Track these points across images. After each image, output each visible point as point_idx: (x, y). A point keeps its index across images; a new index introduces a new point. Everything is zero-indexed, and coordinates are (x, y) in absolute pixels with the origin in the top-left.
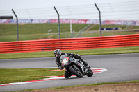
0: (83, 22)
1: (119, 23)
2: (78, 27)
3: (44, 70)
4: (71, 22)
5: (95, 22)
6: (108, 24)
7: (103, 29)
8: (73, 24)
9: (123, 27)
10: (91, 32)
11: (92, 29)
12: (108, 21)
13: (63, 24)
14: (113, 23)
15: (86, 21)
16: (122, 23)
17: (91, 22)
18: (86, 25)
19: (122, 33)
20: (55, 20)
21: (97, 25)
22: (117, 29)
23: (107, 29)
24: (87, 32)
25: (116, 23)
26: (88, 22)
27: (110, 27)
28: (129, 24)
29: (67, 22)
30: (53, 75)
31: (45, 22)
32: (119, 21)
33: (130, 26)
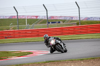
0: (35, 18)
1: (61, 18)
2: (32, 21)
3: (7, 52)
4: (26, 18)
5: (43, 17)
6: (53, 19)
7: (49, 23)
8: (27, 19)
9: (64, 21)
10: (41, 25)
11: (41, 23)
12: (53, 17)
13: (21, 19)
14: (57, 18)
15: (37, 17)
16: (63, 18)
17: (41, 18)
18: (37, 20)
19: (63, 25)
20: (15, 16)
21: (45, 20)
22: (59, 22)
23: (52, 23)
24: (38, 25)
25: (59, 18)
26: (38, 18)
27: (54, 21)
28: (68, 19)
29: (24, 18)
30: (14, 56)
31: (8, 18)
32: (61, 17)
33: (69, 20)
